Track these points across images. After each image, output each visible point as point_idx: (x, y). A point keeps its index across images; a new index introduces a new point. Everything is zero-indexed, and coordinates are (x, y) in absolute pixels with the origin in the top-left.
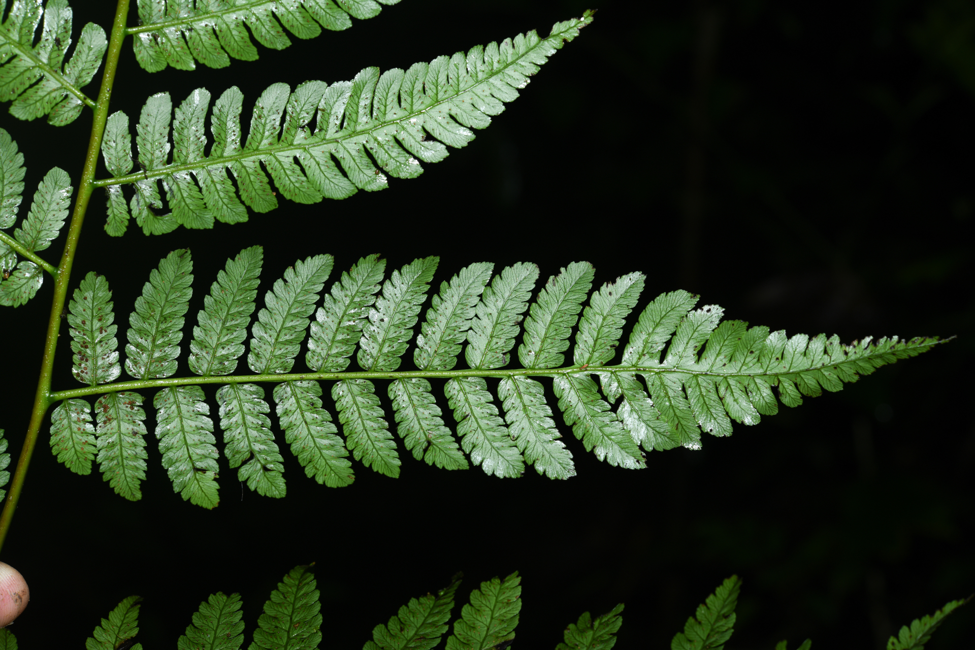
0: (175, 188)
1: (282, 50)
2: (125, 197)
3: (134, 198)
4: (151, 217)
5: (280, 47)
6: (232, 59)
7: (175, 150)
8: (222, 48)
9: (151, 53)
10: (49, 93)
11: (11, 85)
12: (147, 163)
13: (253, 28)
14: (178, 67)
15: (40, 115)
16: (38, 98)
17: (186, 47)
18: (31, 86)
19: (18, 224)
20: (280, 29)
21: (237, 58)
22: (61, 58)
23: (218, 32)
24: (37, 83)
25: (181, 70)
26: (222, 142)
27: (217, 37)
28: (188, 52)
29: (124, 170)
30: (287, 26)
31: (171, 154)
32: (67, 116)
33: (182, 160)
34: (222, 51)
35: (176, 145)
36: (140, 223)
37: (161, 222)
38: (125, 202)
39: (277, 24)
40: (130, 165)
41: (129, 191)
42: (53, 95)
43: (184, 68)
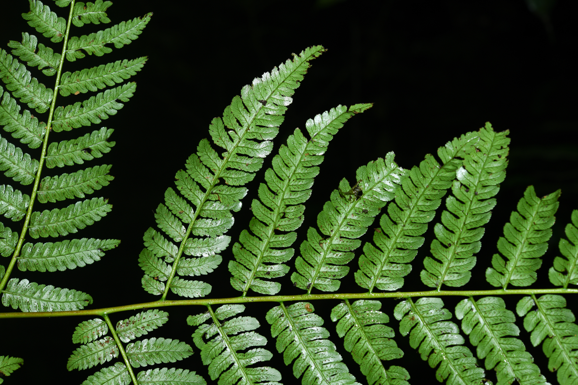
0: (217, 342)
1: (293, 375)
2: (206, 321)
3: (207, 325)
4: (201, 335)
5: (295, 374)
6: (282, 353)
7: (235, 337)
8: (286, 347)
9: (275, 315)
10: (244, 275)
11: (243, 258)
12: (225, 326)
13: (299, 359)
14: (272, 330)
15: (233, 274)
16: (240, 271)
17: (282, 330)
18: (245, 266)
19: (181, 277)
20: (303, 372)
21: (284, 355)
22: (261, 276)
23: (293, 343)
24: (247, 268)
25: (271, 331)
26: (245, 357)
27: (291, 343)
28: (280, 332)
29: (219, 317)
30: (305, 374)
31: (233, 335)
32: (236, 285)
33: (232, 341)
34: (285, 348)
35: (237, 336)
36: (197, 331)
37: (200, 341)
38: (204, 321)
39: (305, 369)
40: (222, 319)
41: (209, 322)
42: (244, 277)
43: (272, 333)
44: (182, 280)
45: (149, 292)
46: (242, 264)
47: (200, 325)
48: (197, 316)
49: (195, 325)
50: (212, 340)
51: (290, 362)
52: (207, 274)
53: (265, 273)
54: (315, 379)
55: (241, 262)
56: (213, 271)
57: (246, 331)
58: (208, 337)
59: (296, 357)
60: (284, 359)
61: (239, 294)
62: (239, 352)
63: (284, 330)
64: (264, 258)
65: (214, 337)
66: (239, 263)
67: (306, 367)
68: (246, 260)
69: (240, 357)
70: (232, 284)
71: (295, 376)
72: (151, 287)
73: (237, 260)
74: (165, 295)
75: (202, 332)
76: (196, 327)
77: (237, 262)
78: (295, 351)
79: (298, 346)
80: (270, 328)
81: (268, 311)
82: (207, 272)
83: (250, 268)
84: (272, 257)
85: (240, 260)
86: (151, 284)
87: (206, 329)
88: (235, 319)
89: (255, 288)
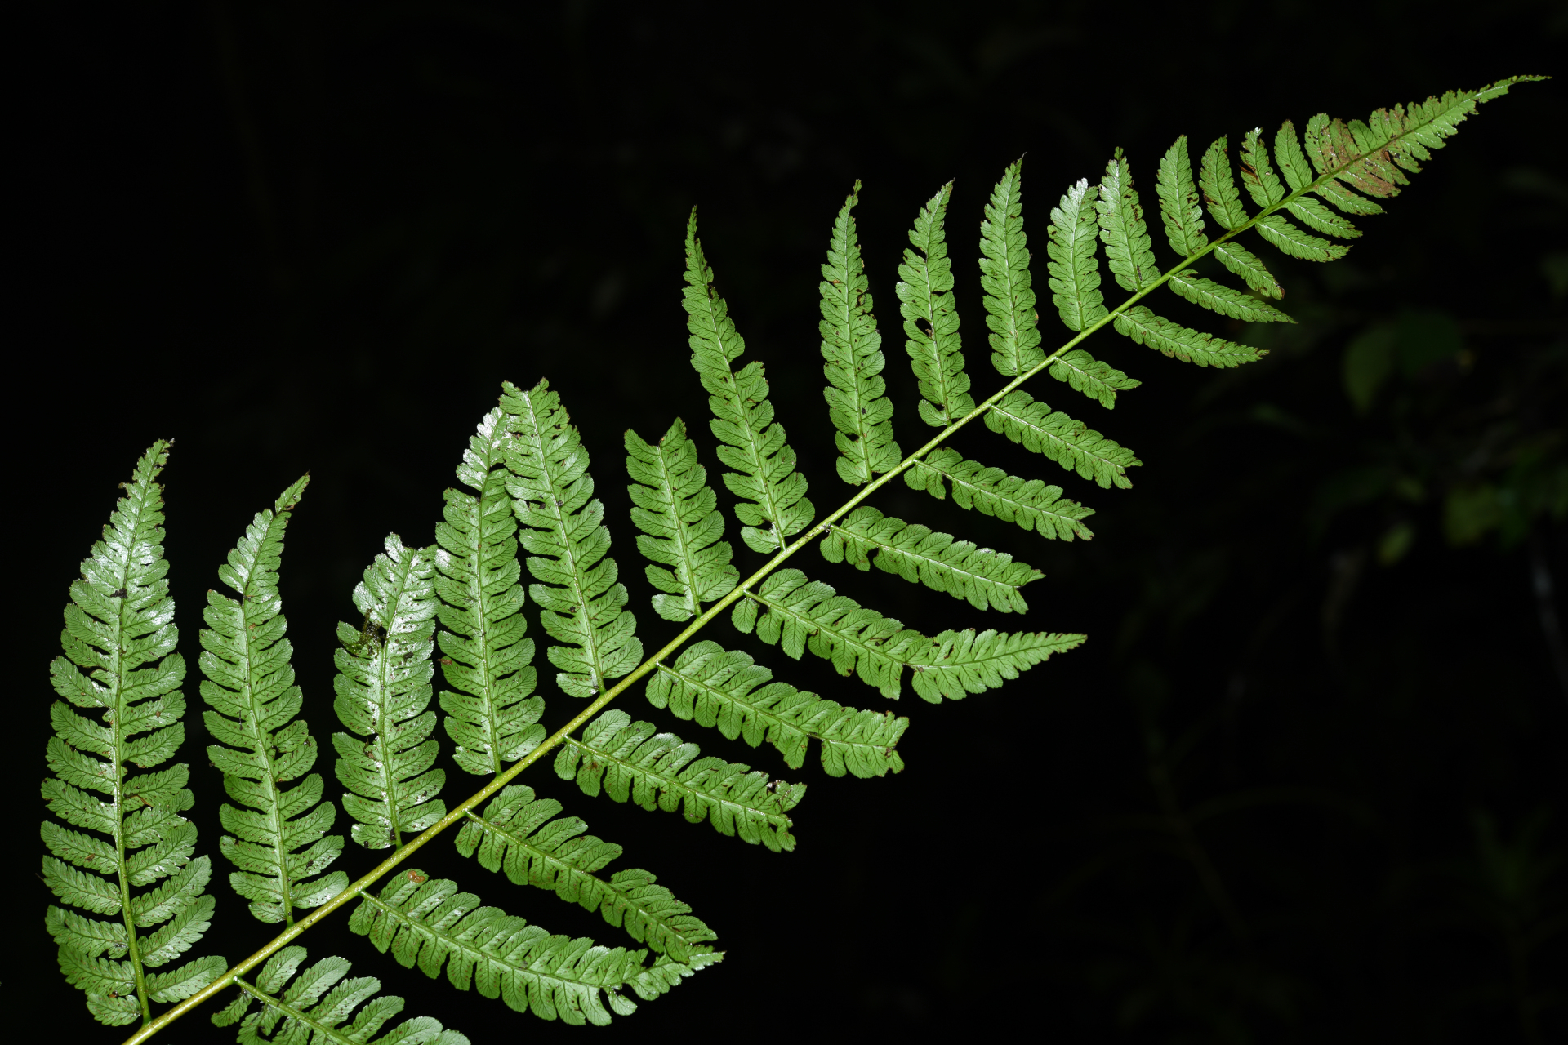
44: (163, 976)
45: (115, 1024)
46: (255, 873)
47: (242, 1019)
48: (227, 1008)
49: (231, 1022)
50: (279, 1033)
51: (438, 972)
52: (201, 936)
53: (305, 867)
54: (499, 978)
55: (251, 869)
56: (209, 924)
57: (332, 988)
58: (268, 1032)
59: (444, 961)
60: (424, 971)
61: (279, 928)
62: (339, 1026)
63: (396, 934)
64: (287, 843)
65: (278, 1027)
66: (248, 872)
67: (472, 968)
68: (258, 862)
69: (346, 1033)
70: (257, 917)
71: (461, 989)
72: (114, 1014)
73: (241, 868)
74: (146, 1013)
75: (253, 1028)
76: (236, 1026)
77: (242, 871)
78: (436, 954)
79: (435, 946)
80: (369, 940)
81: (348, 919)
82: (201, 933)
83: (273, 874)
84: (301, 835)
85: (247, 865)
86: (110, 1006)
87: (256, 1023)
88: (299, 978)
89: (302, 903)
